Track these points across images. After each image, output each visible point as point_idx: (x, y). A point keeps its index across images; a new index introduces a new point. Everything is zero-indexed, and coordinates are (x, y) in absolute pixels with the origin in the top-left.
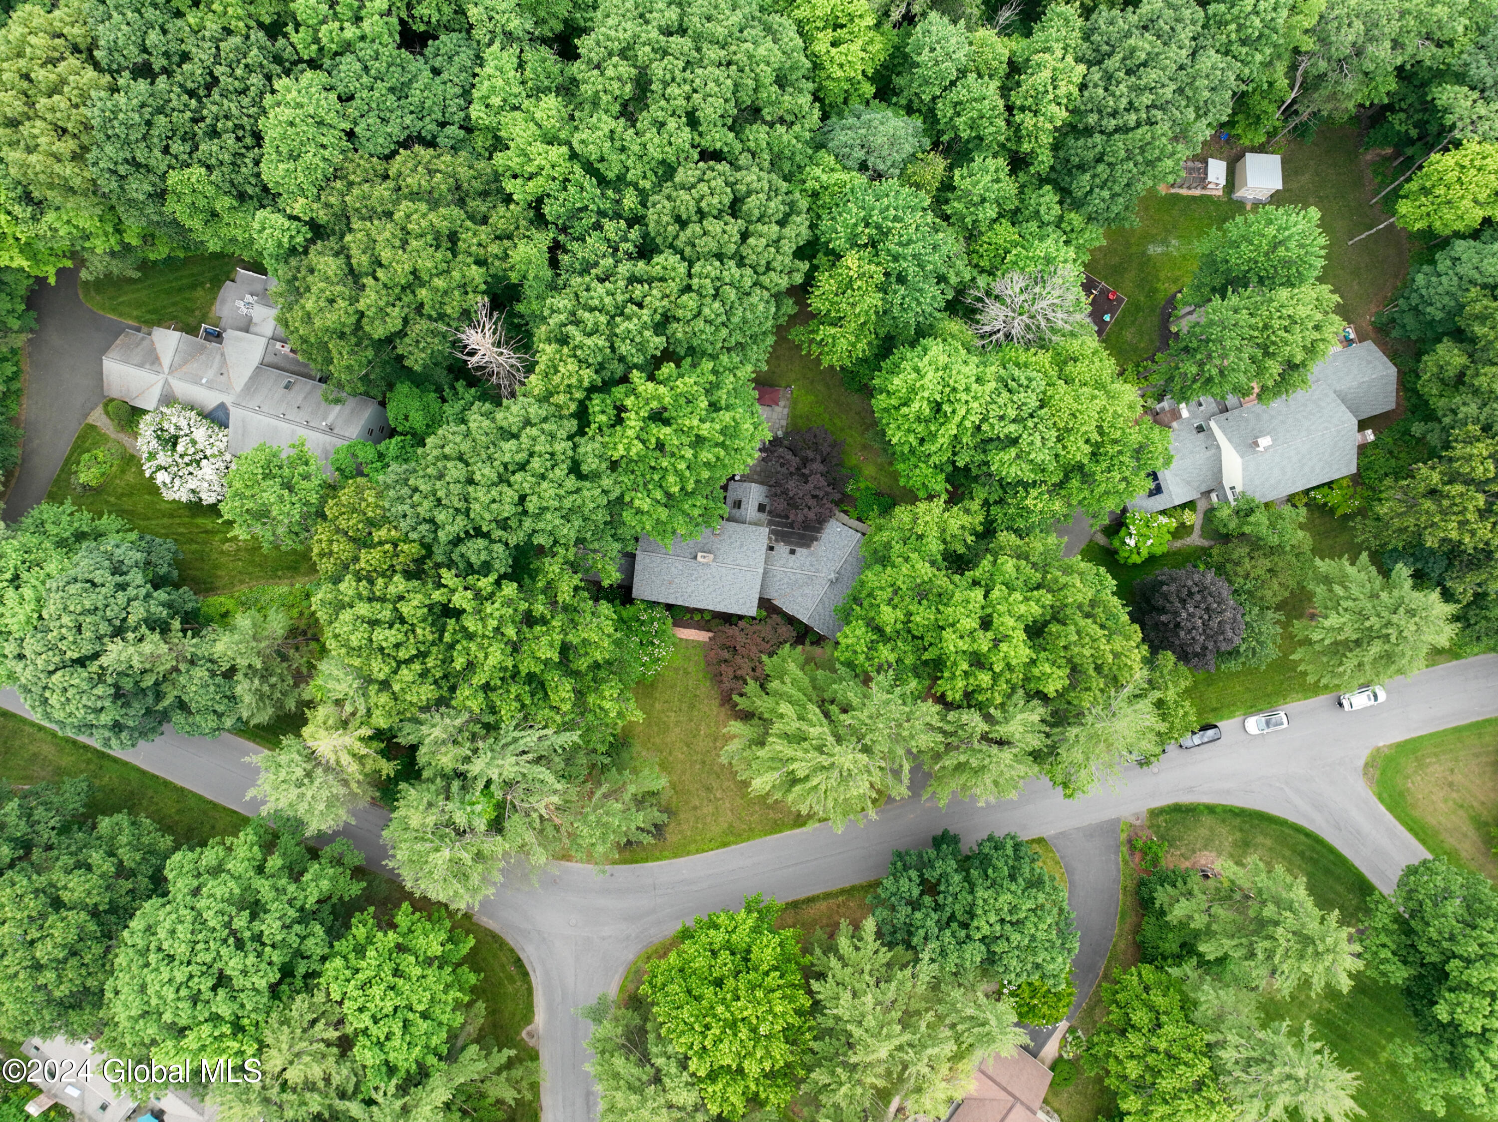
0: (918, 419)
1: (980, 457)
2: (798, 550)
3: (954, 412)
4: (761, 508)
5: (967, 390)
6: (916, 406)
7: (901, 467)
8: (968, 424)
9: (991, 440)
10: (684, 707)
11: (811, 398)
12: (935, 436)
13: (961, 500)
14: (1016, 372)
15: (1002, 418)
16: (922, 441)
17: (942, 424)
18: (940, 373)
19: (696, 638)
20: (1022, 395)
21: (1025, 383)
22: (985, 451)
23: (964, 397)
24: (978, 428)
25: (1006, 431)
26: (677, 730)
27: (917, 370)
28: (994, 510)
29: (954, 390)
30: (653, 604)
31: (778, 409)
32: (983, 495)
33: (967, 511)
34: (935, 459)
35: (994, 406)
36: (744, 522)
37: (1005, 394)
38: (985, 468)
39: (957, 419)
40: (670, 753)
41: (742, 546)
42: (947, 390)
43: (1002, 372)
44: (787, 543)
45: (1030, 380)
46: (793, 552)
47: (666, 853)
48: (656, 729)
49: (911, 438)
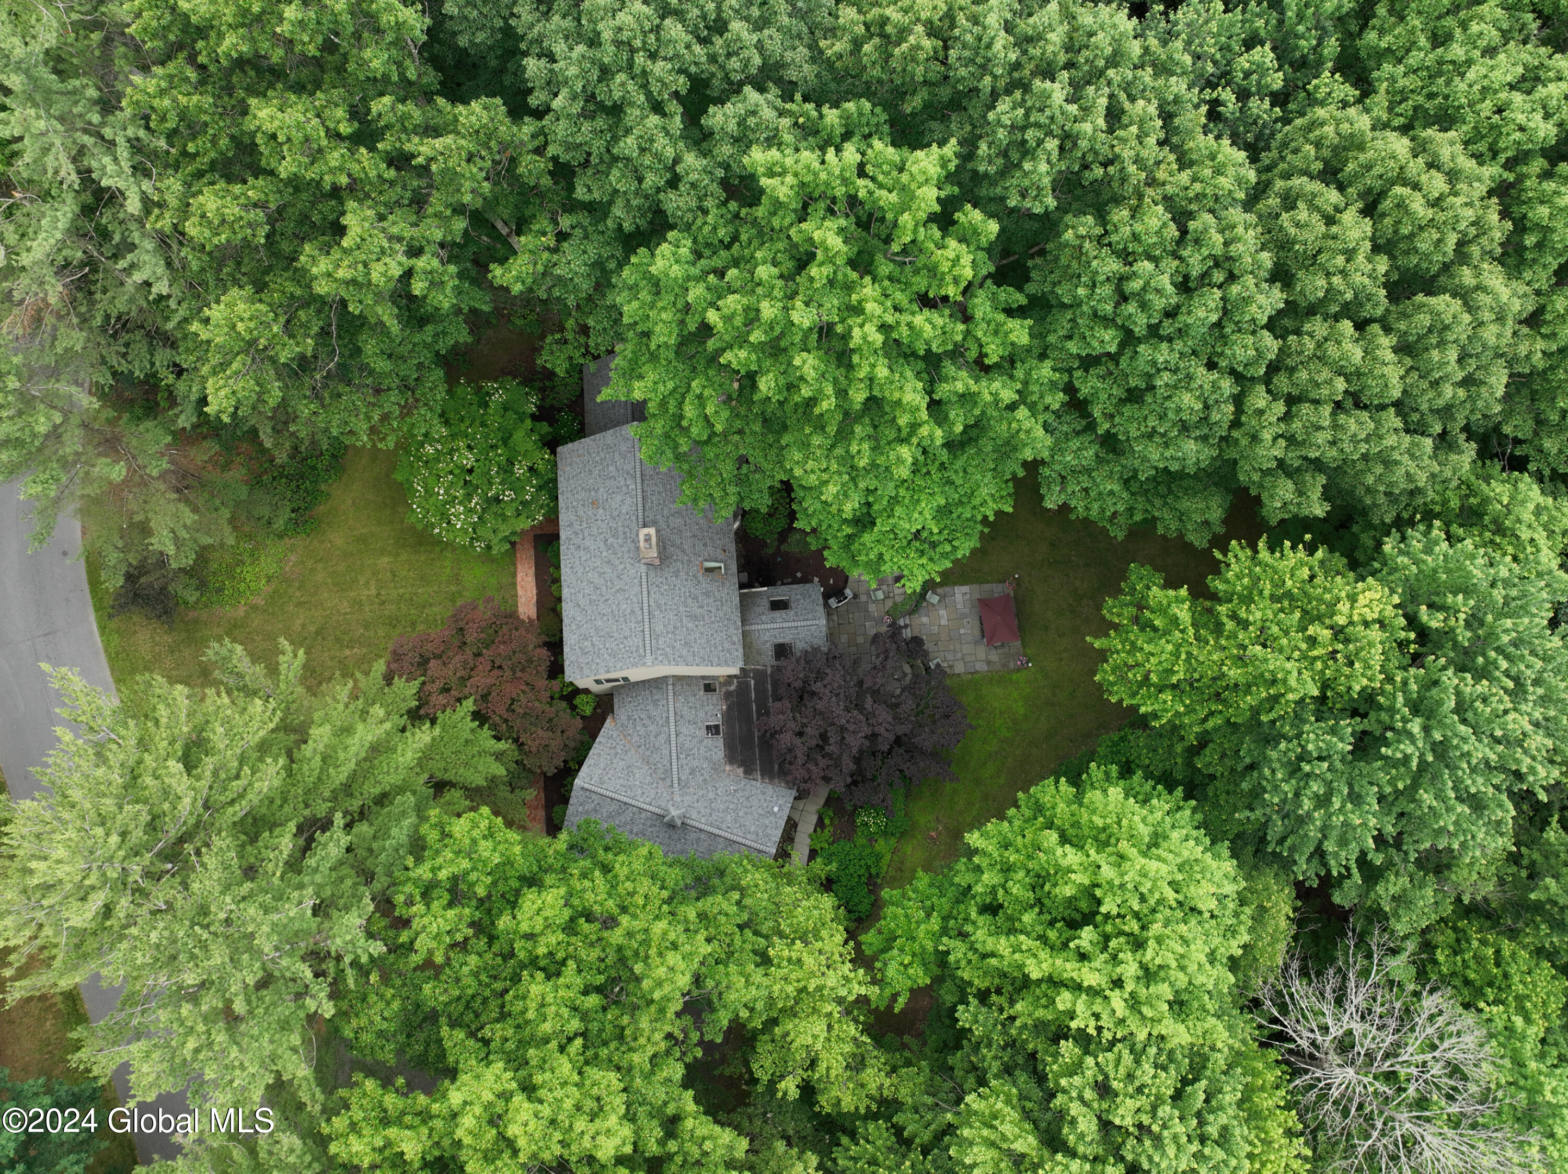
0: (1039, 881)
1: (991, 1060)
2: (719, 741)
3: (1083, 957)
4: (782, 650)
5: (1149, 975)
6: (1070, 857)
7: (923, 881)
8: (1064, 1000)
9: (1041, 1079)
10: (390, 609)
11: (1020, 709)
12: (1012, 931)
13: (878, 1042)
14: (1229, 1097)
15: (1104, 1089)
16: (991, 909)
17: (1042, 938)
18: (1170, 894)
19: (522, 600)
20: (1180, 1129)
21: (1213, 1130)
22: (1008, 1071)
23: (1130, 969)
24: (1059, 1033)
25: (1075, 1109)
26: (345, 607)
27: (1158, 838)
28: (877, 1131)
29: (1138, 944)
30: (550, 487)
31: (981, 652)
32: (904, 1094)
33: (857, 1064)
34: (958, 951)
35: (1127, 1058)
36: (744, 621)
37: (1167, 1083)
38: (971, 1081)
39: (1070, 969)
40: (300, 604)
41: (694, 618)
42: (1133, 926)
43: (1219, 1060)
44: (728, 716)
45: (1224, 1139)
46: (713, 730)
47: (116, 640)
48: (342, 567)
49: (989, 878)
